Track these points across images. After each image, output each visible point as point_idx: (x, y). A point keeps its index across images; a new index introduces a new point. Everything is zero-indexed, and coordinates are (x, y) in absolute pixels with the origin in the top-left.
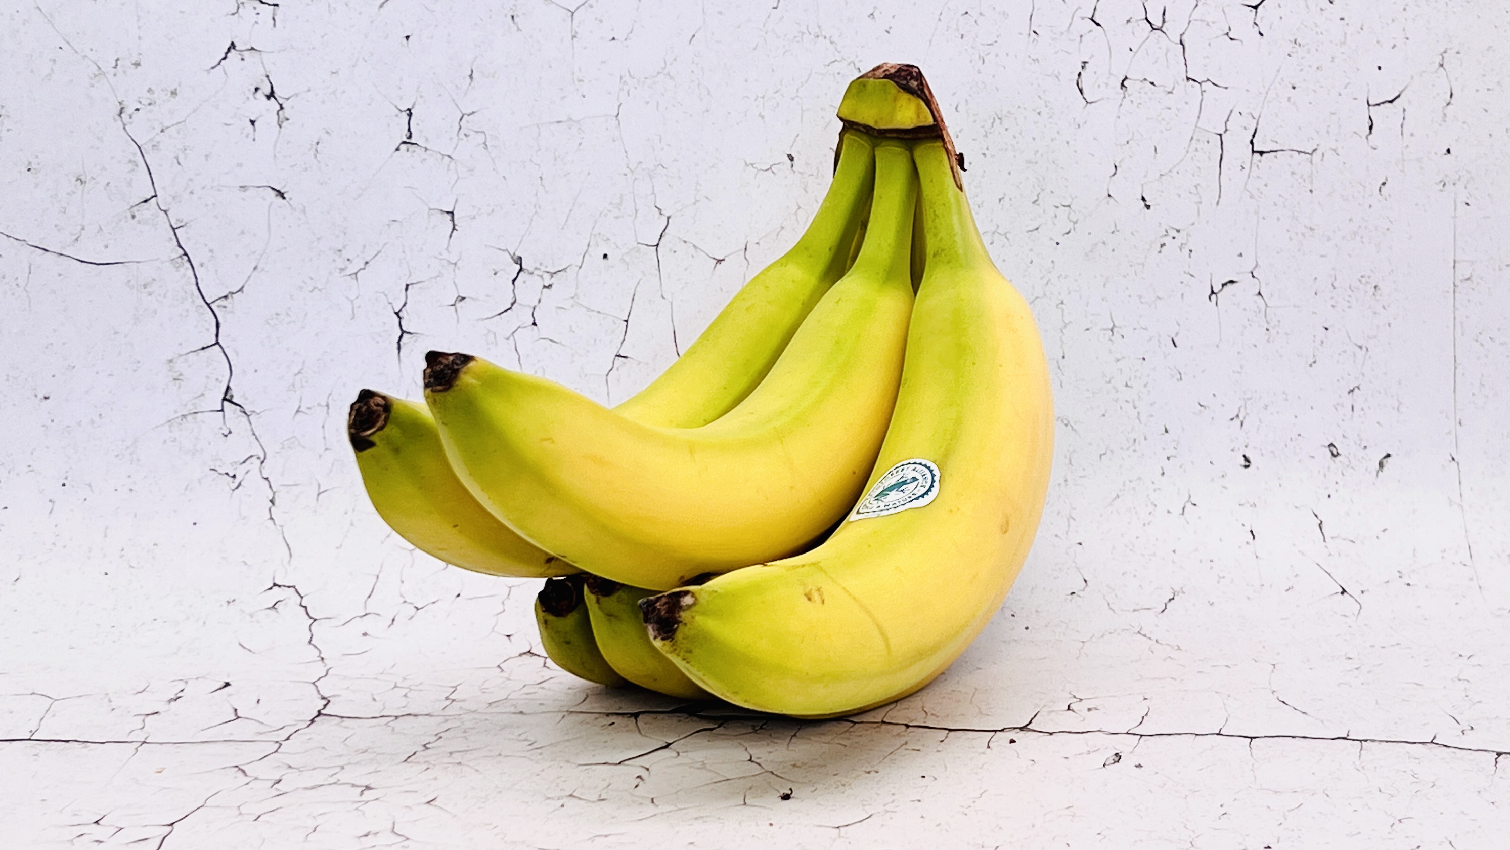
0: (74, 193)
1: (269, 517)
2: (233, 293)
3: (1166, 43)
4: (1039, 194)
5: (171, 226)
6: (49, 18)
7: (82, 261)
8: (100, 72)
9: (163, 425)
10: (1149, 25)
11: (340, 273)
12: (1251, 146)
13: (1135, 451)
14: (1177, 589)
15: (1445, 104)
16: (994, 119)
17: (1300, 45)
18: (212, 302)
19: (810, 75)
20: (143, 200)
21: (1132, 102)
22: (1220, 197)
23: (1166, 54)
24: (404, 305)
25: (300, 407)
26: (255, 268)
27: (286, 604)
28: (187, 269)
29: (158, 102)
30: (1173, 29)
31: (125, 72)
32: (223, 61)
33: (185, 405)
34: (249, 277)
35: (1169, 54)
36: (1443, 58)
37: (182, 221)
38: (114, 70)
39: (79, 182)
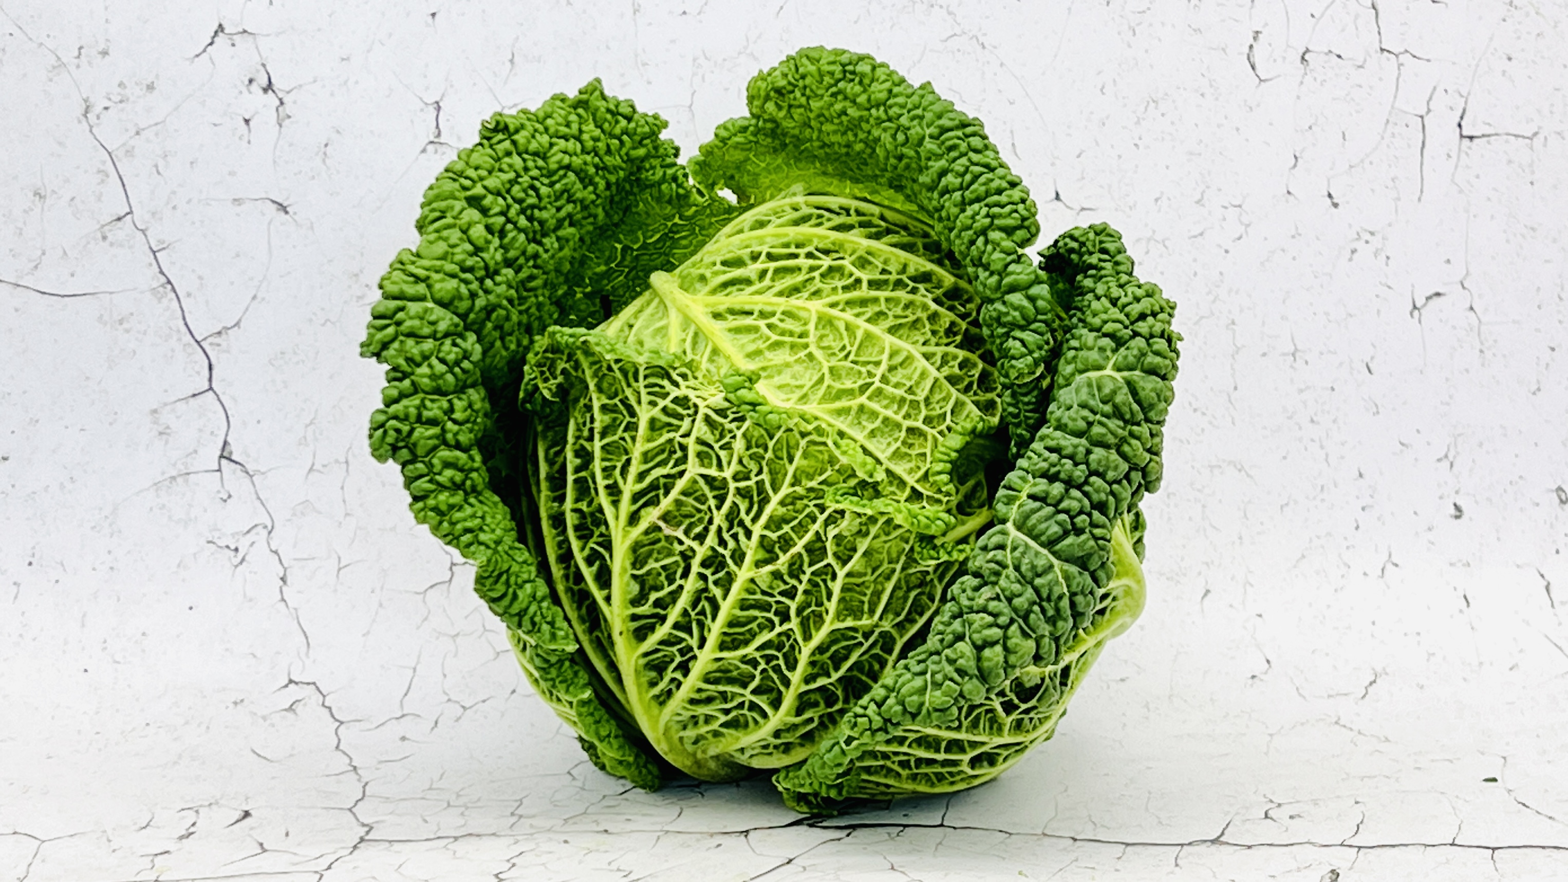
0: (31, 210)
1: (279, 597)
2: (228, 328)
3: (1356, 8)
4: (1204, 192)
5: (151, 248)
7: (43, 292)
8: (60, 65)
9: (148, 489)
11: (358, 301)
12: (1458, 129)
13: (1323, 500)
14: (1379, 669)
16: (1148, 102)
17: (1516, 8)
18: (205, 339)
19: (923, 53)
20: (116, 217)
21: (1315, 79)
22: (1422, 191)
23: (1355, 20)
25: (313, 465)
26: (254, 298)
27: (305, 705)
28: (171, 300)
29: (132, 99)
31: (90, 63)
32: (210, 47)
33: (174, 465)
34: (247, 309)
35: (1358, 20)
37: (164, 242)
38: (76, 61)
39: (37, 198)
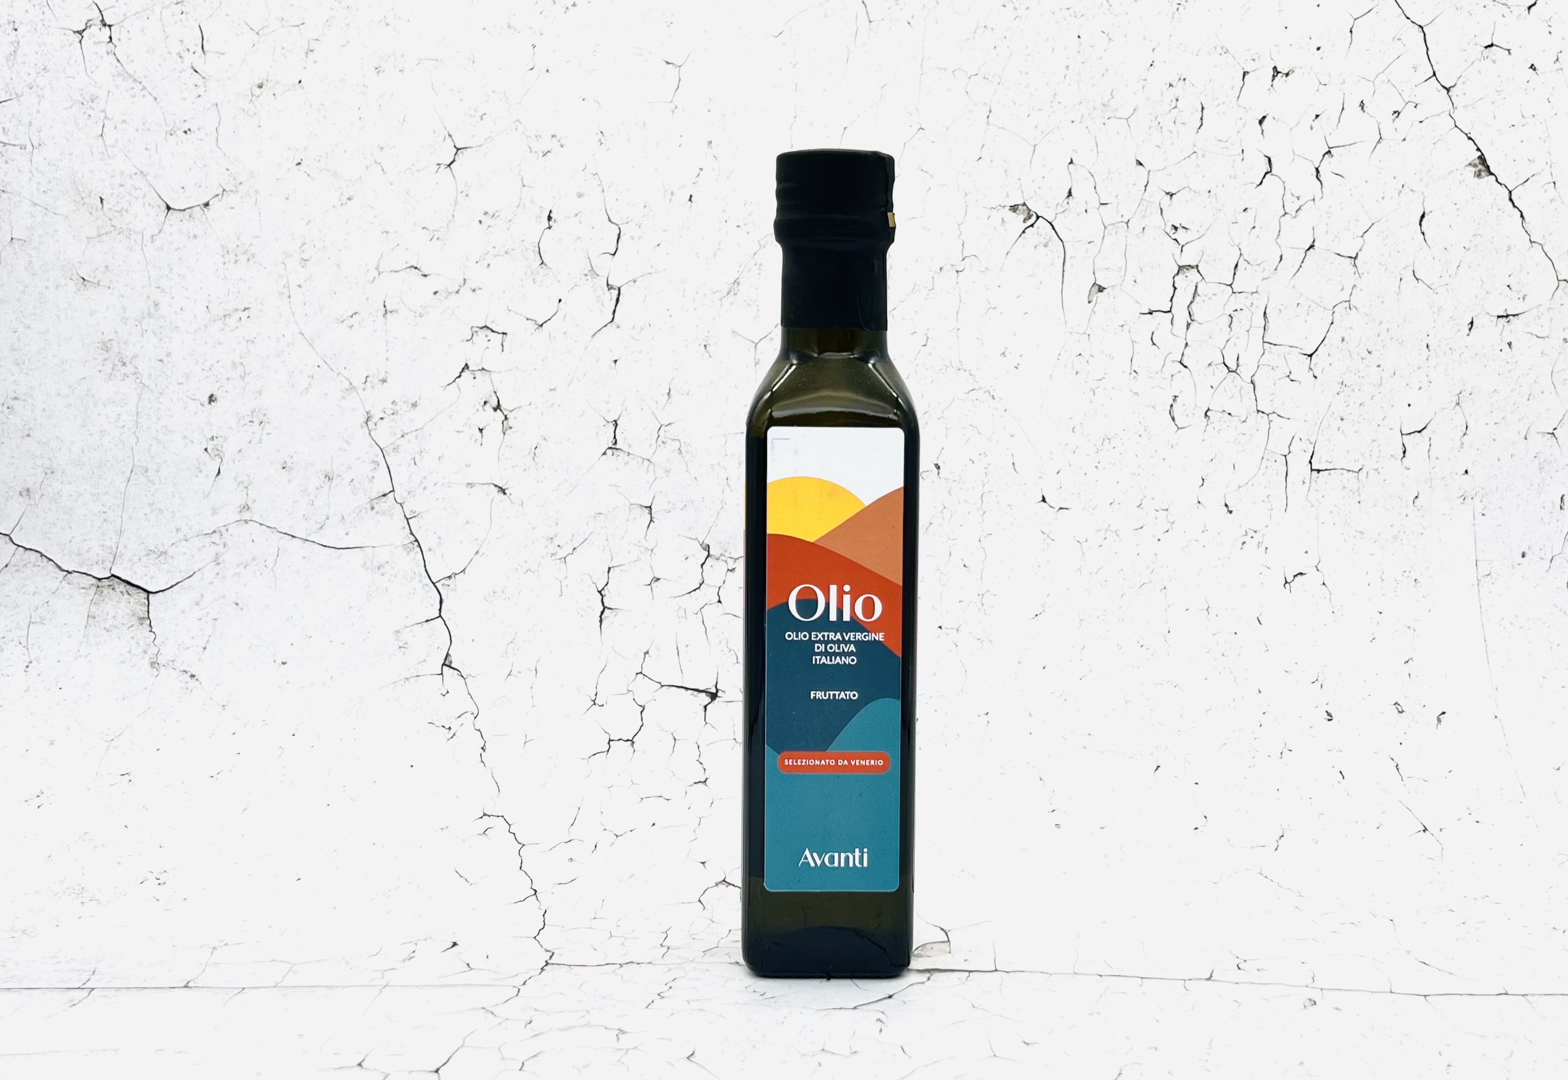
0: (321, 487)
1: (480, 760)
2: (456, 574)
3: (1241, 382)
4: (1142, 499)
5: (405, 516)
6: (311, 342)
7: (325, 546)
8: (352, 388)
9: (387, 686)
10: (1226, 368)
11: (551, 557)
12: (1310, 465)
13: (1235, 707)
14: (1284, 827)
15: (1462, 435)
16: (1104, 439)
17: (1346, 386)
18: (438, 582)
19: (953, 400)
20: (383, 494)
21: (1214, 428)
22: (1287, 504)
23: (1240, 391)
24: (606, 585)
25: (511, 671)
26: (477, 552)
28: (417, 552)
29: (400, 413)
30: (1246, 372)
31: (372, 387)
32: (457, 379)
33: (409, 669)
34: (471, 561)
35: (1242, 391)
36: (1459, 398)
37: (415, 513)
38: (364, 385)
39: (327, 478)
